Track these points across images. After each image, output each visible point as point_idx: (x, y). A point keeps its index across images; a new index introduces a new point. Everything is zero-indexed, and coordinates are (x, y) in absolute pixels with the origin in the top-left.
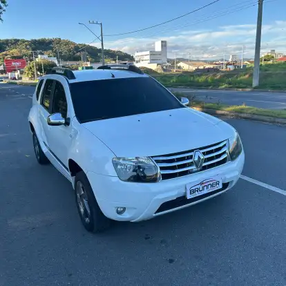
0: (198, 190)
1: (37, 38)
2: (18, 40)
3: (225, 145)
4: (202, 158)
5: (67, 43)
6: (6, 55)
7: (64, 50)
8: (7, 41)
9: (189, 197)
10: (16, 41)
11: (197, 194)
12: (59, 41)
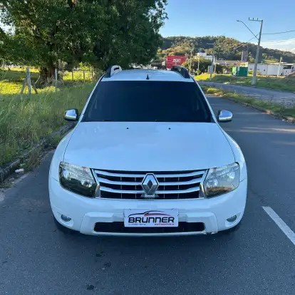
0: (141, 220)
1: (202, 36)
2: (184, 38)
3: (201, 176)
4: (155, 183)
5: (231, 42)
6: (170, 51)
7: (226, 49)
8: (174, 38)
9: (127, 225)
10: (183, 38)
11: (138, 225)
12: (223, 39)
